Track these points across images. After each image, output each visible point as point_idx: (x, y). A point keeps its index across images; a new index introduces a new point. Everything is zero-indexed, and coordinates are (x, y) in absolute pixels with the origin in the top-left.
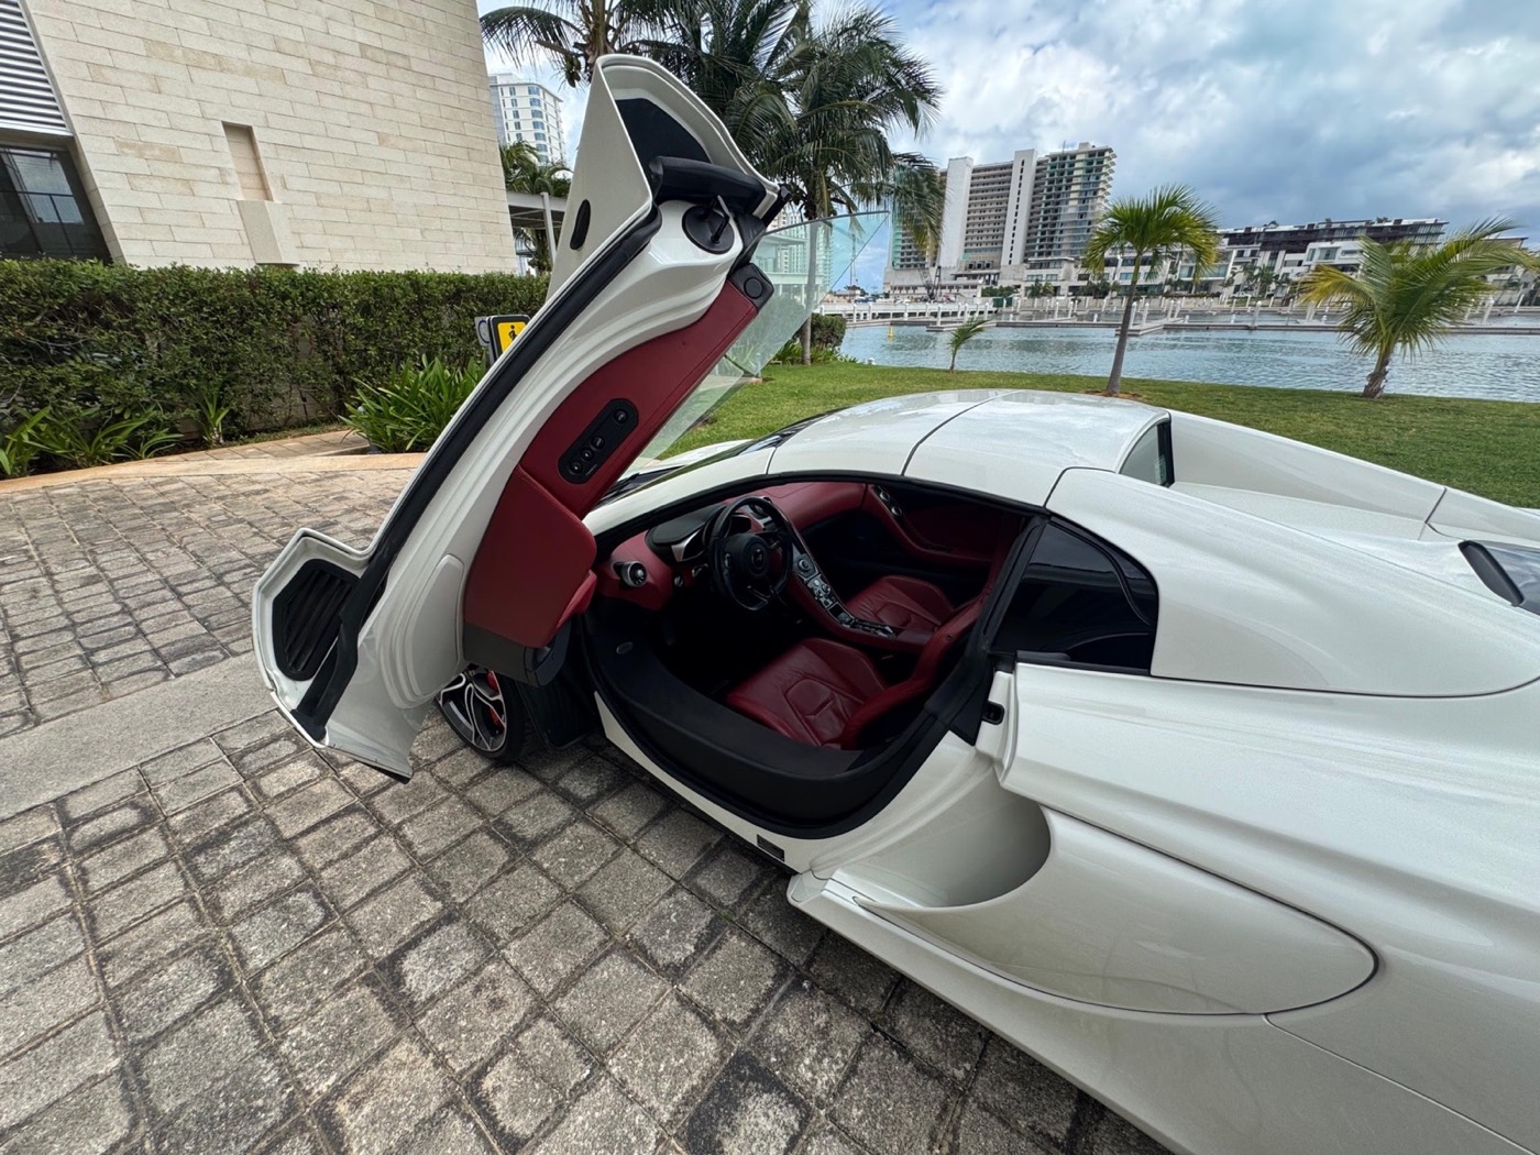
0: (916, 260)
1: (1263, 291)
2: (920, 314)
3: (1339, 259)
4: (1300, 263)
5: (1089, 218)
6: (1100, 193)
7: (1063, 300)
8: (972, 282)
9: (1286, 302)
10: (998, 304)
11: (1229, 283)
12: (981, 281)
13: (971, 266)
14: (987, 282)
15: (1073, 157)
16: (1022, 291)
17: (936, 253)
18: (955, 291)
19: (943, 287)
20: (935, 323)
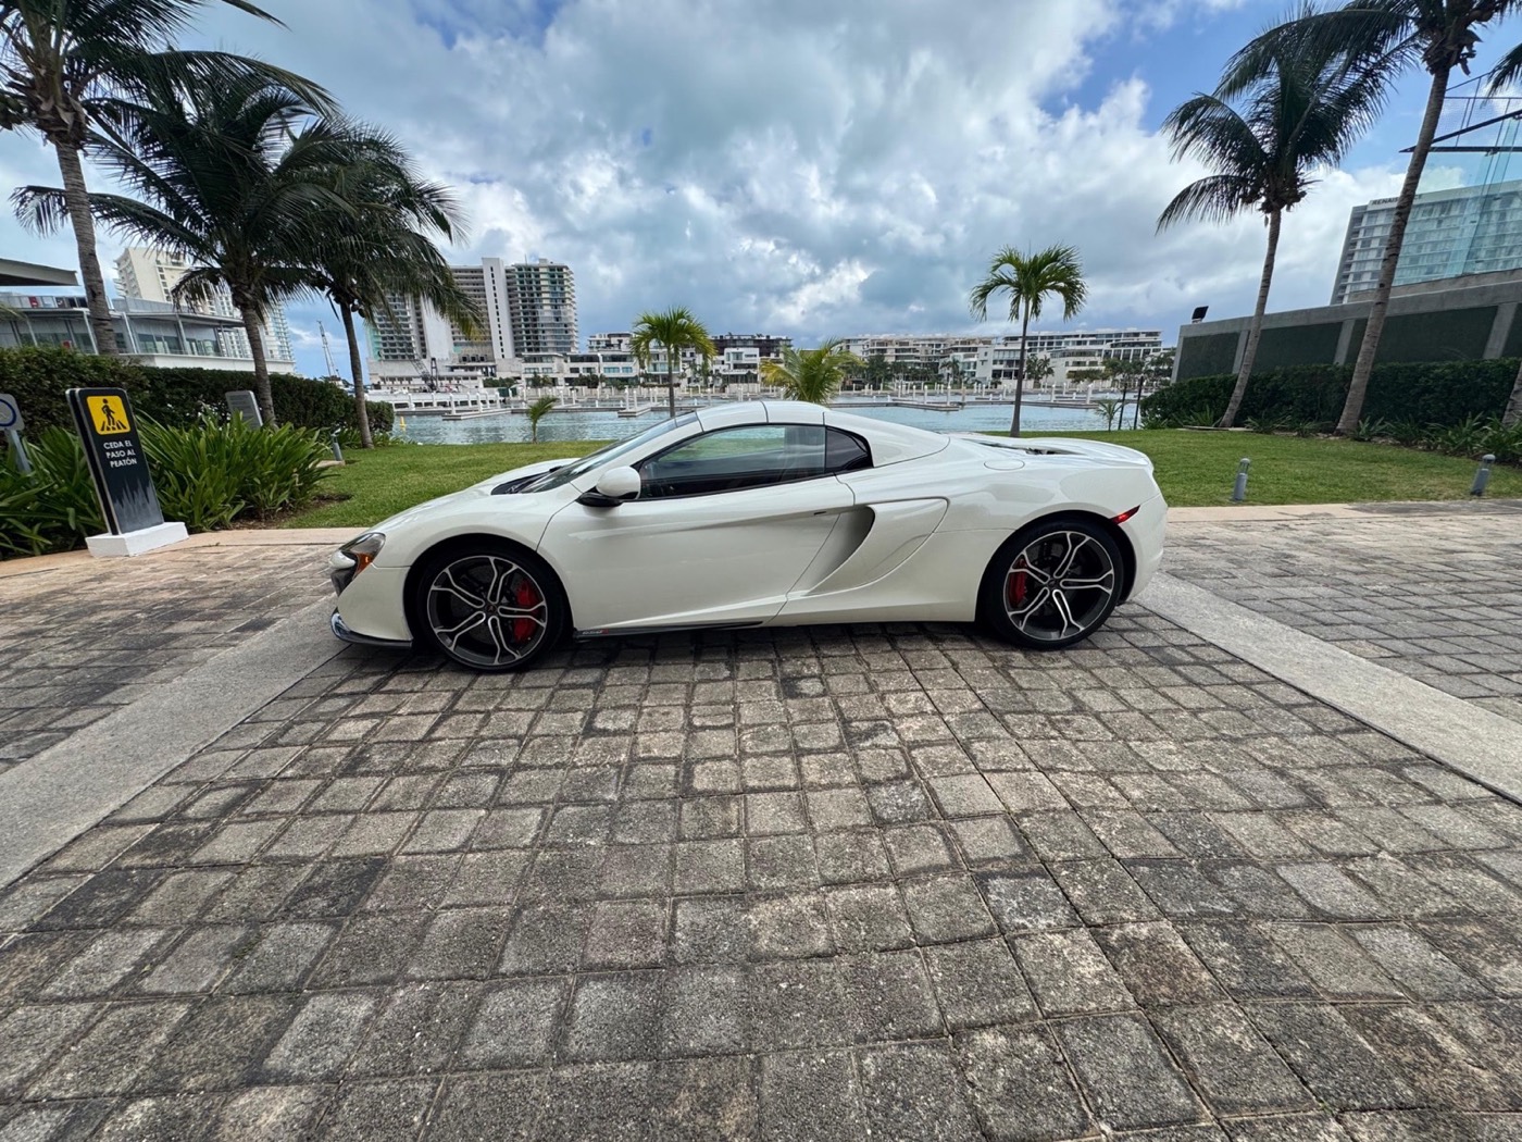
0: (403, 351)
1: (706, 381)
2: (426, 404)
3: (745, 361)
4: (723, 363)
5: (564, 321)
6: (568, 302)
7: (561, 390)
8: (469, 373)
9: (723, 389)
10: (504, 393)
11: (683, 376)
12: (479, 373)
13: (465, 359)
14: (486, 374)
15: (537, 269)
16: (523, 382)
17: (423, 345)
18: (454, 382)
19: (441, 378)
20: (450, 412)
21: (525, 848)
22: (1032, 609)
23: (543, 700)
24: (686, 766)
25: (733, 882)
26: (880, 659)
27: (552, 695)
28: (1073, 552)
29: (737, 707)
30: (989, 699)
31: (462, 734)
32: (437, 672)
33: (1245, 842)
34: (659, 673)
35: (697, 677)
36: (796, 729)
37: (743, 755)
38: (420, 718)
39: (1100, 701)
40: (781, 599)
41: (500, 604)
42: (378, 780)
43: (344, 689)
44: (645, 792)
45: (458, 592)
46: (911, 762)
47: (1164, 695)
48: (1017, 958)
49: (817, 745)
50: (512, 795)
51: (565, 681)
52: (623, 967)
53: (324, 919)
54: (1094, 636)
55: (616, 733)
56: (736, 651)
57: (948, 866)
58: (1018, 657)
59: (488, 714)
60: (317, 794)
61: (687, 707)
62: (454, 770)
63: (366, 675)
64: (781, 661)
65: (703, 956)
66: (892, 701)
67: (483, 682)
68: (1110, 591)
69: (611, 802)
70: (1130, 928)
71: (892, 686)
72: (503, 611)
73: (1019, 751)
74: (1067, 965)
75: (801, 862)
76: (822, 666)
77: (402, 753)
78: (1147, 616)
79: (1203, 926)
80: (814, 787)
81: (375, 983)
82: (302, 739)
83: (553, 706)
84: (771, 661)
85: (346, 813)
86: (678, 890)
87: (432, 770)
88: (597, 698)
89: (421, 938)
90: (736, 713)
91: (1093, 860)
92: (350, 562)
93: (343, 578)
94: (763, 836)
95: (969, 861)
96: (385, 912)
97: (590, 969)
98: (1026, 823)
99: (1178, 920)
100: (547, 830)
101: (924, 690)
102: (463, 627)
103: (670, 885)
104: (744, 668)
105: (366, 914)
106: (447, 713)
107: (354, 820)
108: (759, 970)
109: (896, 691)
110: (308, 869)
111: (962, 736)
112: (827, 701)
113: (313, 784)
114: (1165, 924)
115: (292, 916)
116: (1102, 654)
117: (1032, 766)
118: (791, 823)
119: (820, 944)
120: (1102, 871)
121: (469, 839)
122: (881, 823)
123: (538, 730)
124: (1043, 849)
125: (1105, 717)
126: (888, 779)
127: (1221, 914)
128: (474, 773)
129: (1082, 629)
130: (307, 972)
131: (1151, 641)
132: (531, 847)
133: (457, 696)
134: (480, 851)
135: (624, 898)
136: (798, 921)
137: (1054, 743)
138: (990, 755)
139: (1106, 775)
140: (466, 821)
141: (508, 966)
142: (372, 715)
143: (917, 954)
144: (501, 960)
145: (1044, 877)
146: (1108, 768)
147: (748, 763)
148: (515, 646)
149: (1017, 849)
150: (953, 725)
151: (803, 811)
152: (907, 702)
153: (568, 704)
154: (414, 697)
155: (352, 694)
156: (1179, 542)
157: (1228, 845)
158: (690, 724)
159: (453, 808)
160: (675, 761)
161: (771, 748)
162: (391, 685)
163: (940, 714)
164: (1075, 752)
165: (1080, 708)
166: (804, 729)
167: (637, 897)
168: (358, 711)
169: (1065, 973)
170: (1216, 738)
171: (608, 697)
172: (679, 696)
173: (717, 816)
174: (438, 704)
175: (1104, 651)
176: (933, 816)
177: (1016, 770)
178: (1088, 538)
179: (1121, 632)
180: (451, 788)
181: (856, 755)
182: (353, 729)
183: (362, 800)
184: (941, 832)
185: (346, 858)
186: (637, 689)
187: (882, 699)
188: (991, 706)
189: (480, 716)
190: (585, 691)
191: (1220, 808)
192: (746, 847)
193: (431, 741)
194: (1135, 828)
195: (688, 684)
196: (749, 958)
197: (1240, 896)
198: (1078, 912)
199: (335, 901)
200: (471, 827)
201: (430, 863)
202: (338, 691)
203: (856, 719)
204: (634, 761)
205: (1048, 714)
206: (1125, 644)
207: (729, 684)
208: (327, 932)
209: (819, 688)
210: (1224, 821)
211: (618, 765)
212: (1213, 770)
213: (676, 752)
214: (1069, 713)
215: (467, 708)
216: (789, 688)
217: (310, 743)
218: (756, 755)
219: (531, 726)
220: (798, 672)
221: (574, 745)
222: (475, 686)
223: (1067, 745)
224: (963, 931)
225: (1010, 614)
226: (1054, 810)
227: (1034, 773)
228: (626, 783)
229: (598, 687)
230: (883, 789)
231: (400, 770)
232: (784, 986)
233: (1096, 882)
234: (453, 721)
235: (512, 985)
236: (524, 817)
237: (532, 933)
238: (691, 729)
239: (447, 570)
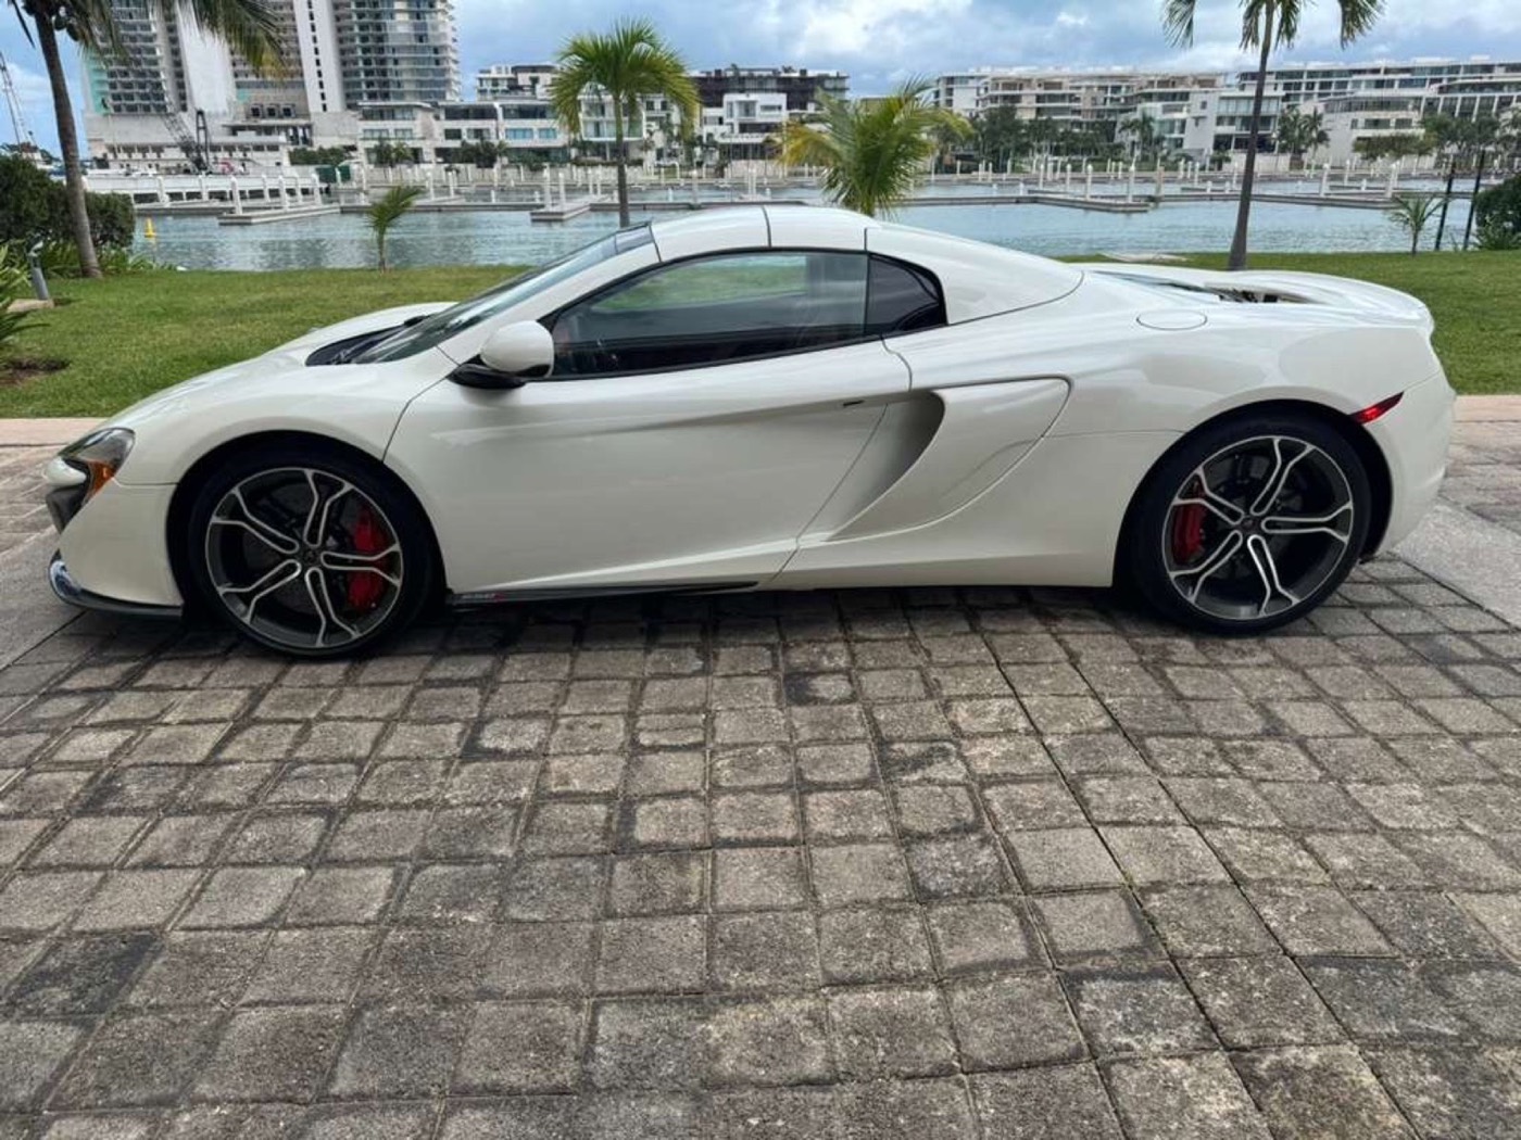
0: (145, 97)
1: (690, 156)
2: (191, 195)
3: (760, 117)
4: (721, 121)
5: (433, 43)
6: (440, 5)
7: (429, 171)
8: (265, 139)
9: (720, 171)
10: (327, 176)
11: (648, 146)
12: (282, 138)
13: (256, 113)
14: (294, 139)
16: (360, 155)
17: (181, 86)
18: (238, 154)
19: (215, 148)
20: (231, 210)
21: (366, 924)
22: (1214, 564)
23: (396, 705)
24: (624, 806)
25: (688, 978)
26: (949, 646)
27: (412, 696)
28: (1282, 470)
29: (711, 717)
30: (1125, 715)
31: (267, 755)
32: (224, 657)
33: (1502, 937)
34: (588, 662)
35: (649, 670)
36: (803, 752)
37: (715, 789)
38: (198, 729)
39: (1309, 719)
40: (786, 545)
41: (324, 547)
42: (137, 821)
43: (74, 683)
44: (557, 844)
45: (255, 527)
46: (981, 808)
47: (1421, 713)
48: (1111, 1091)
49: (833, 776)
50: (346, 847)
51: (433, 675)
52: (513, 1092)
53: (66, 1016)
54: (1317, 614)
55: (514, 755)
56: (716, 629)
57: (1023, 963)
58: (1184, 647)
59: (307, 724)
60: (44, 840)
61: (631, 716)
62: (254, 808)
63: (109, 662)
64: (786, 647)
65: (635, 1078)
66: (961, 712)
67: (299, 674)
68: (1345, 539)
69: (503, 859)
70: (1290, 1053)
71: (964, 688)
72: (329, 559)
73: (1161, 793)
74: (1186, 1102)
75: (795, 951)
76: (853, 655)
77: (173, 783)
78: (1418, 582)
79: (1407, 1053)
80: (824, 841)
81: (147, 1103)
82: (14, 759)
83: (413, 714)
84: (771, 647)
85: (89, 868)
86: (601, 988)
87: (219, 808)
88: (485, 701)
89: (213, 1045)
90: (709, 727)
91: (1252, 957)
92: (76, 476)
93: (67, 504)
94: (739, 911)
95: (1055, 954)
96: (157, 1009)
97: (466, 1091)
98: (1155, 902)
99: (1371, 1044)
100: (401, 899)
101: (1016, 696)
102: (265, 586)
103: (589, 979)
104: (726, 657)
105: (128, 1011)
106: (243, 721)
107: (104, 880)
108: (718, 1099)
109: (970, 697)
110: (37, 948)
111: (1070, 769)
112: (856, 709)
113: (37, 826)
114: (1349, 1050)
115: (18, 1013)
116: (1327, 644)
117: (1178, 818)
118: (782, 893)
119: (814, 1066)
120: (1263, 973)
121: (281, 910)
122: (924, 896)
123: (389, 749)
124: (1175, 940)
125: (1313, 745)
126: (943, 832)
127: (1439, 1036)
128: (287, 814)
129: (1295, 601)
130: (46, 1088)
131: (1415, 623)
132: (377, 922)
133: (257, 695)
134: (298, 927)
135: (517, 997)
136: (784, 1034)
137: (1221, 784)
138: (1112, 799)
139: (1298, 834)
140: (277, 884)
141: (343, 1084)
142: (122, 724)
143: (960, 1084)
144: (332, 1078)
145: (1171, 978)
146: (1304, 823)
147: (722, 802)
148: (349, 617)
149: (1134, 939)
150: (1059, 754)
151: (803, 876)
152: (985, 714)
153: (438, 710)
154: (189, 696)
155: (88, 691)
156: (1501, 456)
157: (1475, 940)
158: (634, 742)
159: (255, 864)
160: (608, 798)
161: (759, 781)
162: (151, 678)
163: (1038, 734)
164: (1253, 797)
165: (1275, 730)
166: (816, 752)
167: (539, 996)
168: (100, 717)
169: (1180, 1112)
170: (1492, 781)
171: (502, 700)
172: (619, 699)
173: (669, 880)
174: (228, 707)
175: (1333, 639)
176: (1009, 888)
177: (1151, 823)
178: (1310, 448)
179: (1366, 608)
180: (251, 836)
181: (894, 794)
182: (95, 745)
183: (114, 851)
184: (1019, 913)
185: (94, 933)
186: (550, 689)
187: (946, 707)
188: (1125, 724)
189: (294, 728)
190: (465, 691)
191: (1475, 886)
192: (711, 929)
193: (218, 764)
194: (1328, 912)
195: (634, 681)
196: (704, 1084)
197: (1475, 1014)
198: (1214, 1029)
199: (81, 993)
200: (282, 892)
201: (222, 942)
202: (66, 686)
203: (900, 739)
204: (542, 797)
205: (1219, 739)
206: (1371, 629)
207: (700, 682)
208: (71, 1035)
209: (844, 688)
210: (1479, 906)
211: (517, 805)
212: (1477, 829)
213: (609, 785)
214: (1255, 737)
215: (273, 714)
216: (796, 689)
217: (28, 765)
218: (735, 791)
219: (377, 743)
220: (813, 665)
221: (446, 773)
222: (286, 681)
223: (1241, 787)
224: (1036, 1053)
225: (1173, 575)
226: (1204, 883)
227: (1181, 829)
228: (527, 831)
229: (487, 684)
230: (932, 847)
231: (169, 807)
232: (754, 1122)
233: (1251, 988)
234: (250, 734)
235: (349, 1111)
236: (366, 879)
237: (378, 1041)
238: (635, 750)
239: (236, 491)
